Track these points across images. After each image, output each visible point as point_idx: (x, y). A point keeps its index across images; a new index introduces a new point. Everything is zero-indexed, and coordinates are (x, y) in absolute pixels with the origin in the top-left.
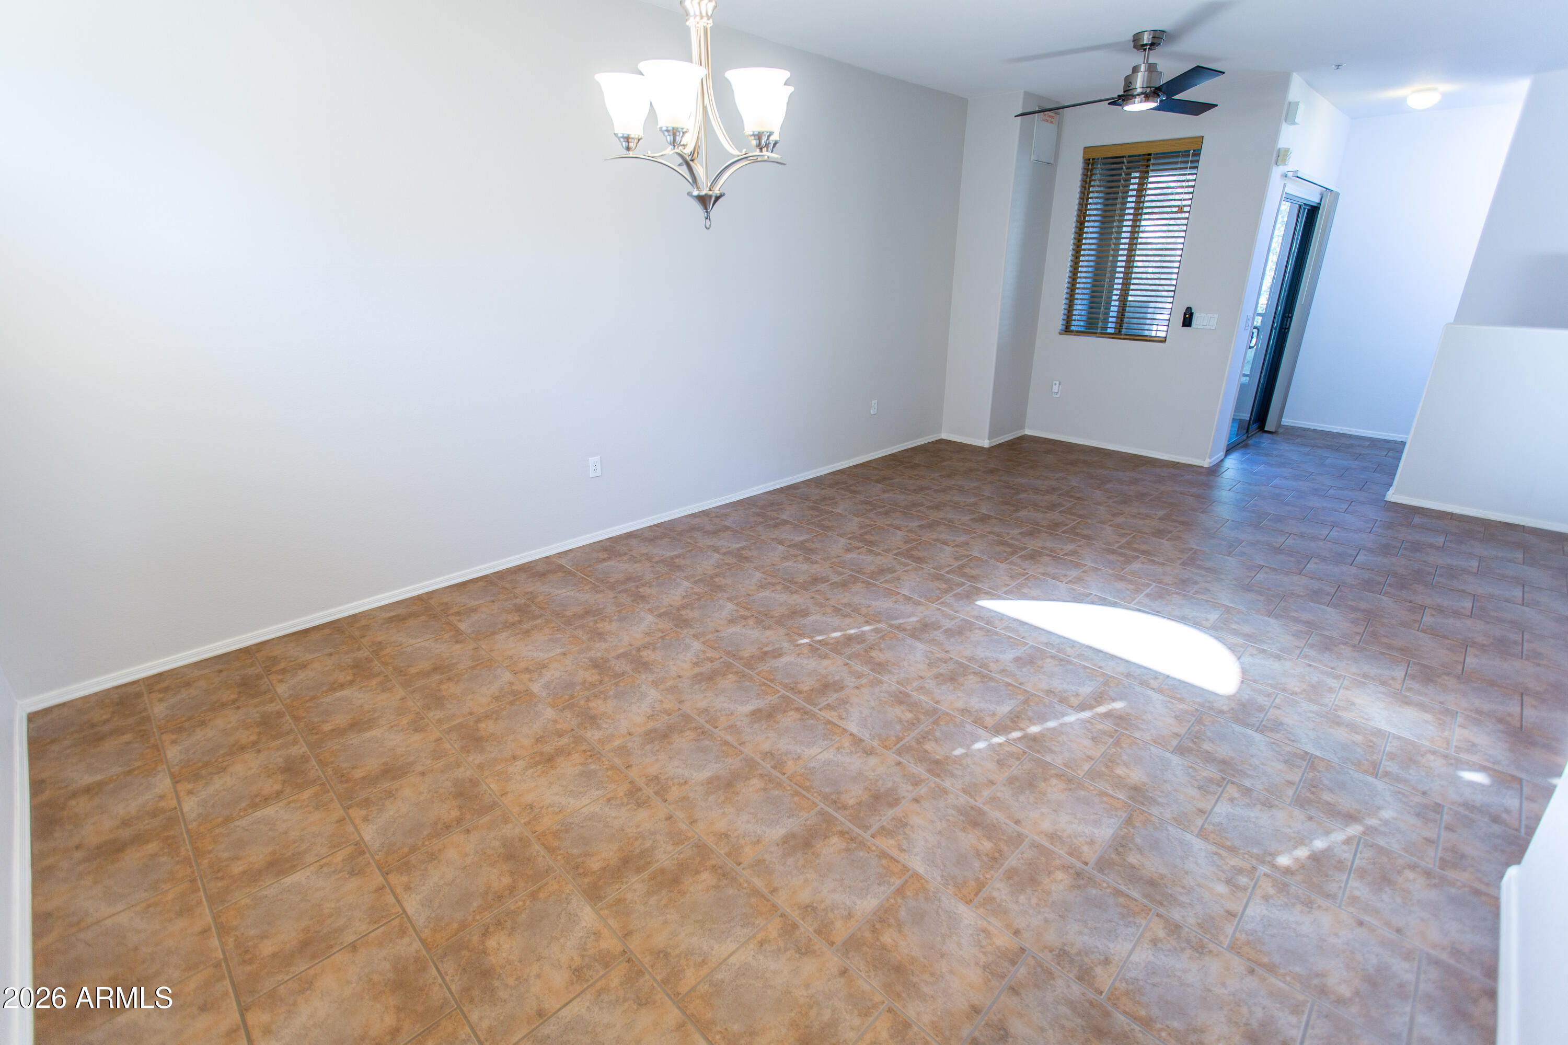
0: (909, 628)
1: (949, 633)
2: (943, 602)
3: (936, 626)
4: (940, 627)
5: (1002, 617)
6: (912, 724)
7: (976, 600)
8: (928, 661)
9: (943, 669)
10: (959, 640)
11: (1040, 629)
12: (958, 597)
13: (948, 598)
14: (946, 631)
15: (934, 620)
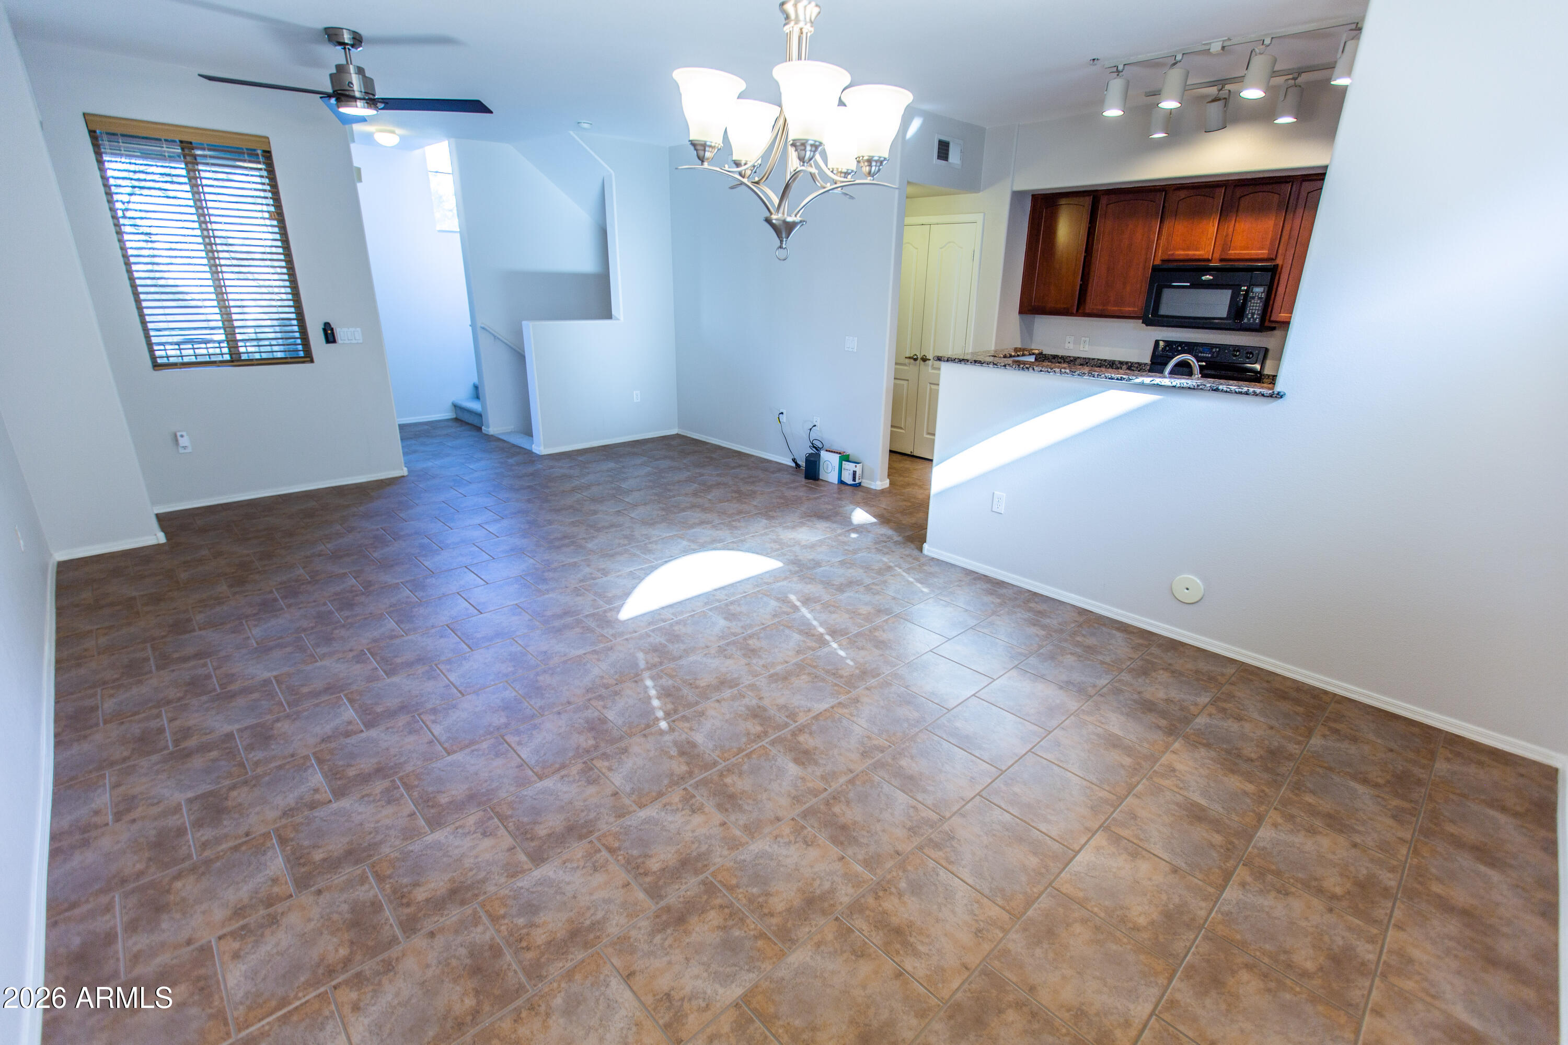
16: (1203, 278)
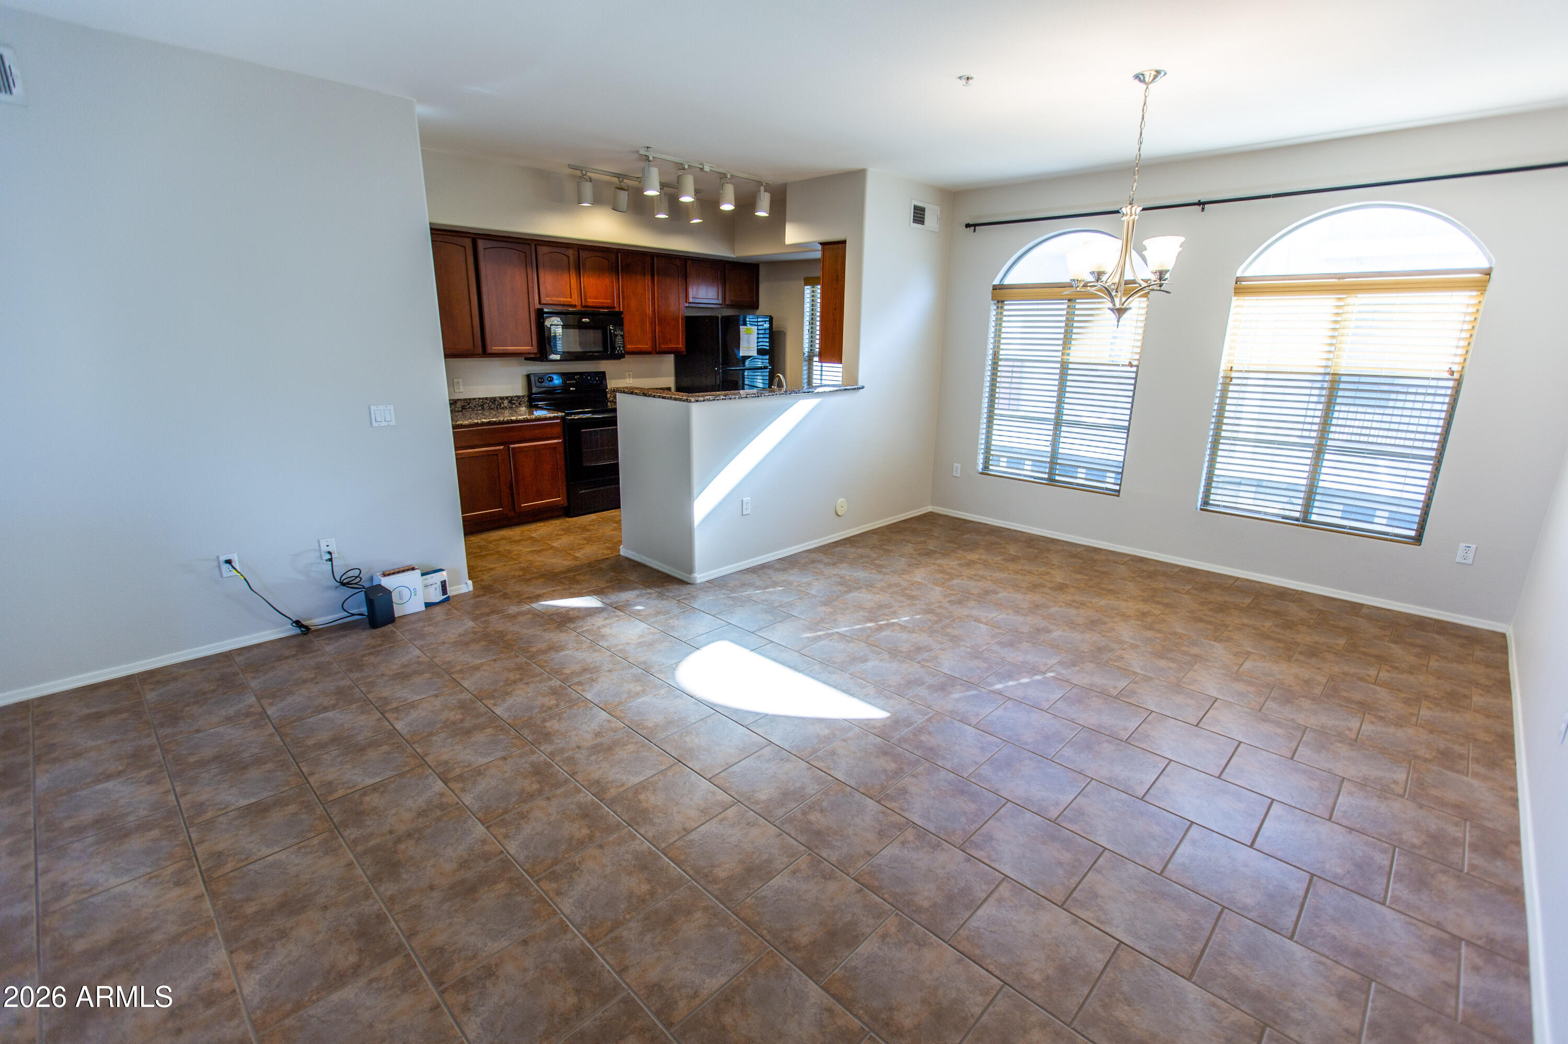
0: (958, 687)
1: (919, 682)
2: (926, 715)
3: (934, 688)
4: (929, 688)
5: (865, 698)
6: (946, 627)
7: (888, 718)
8: (939, 660)
9: (925, 655)
10: (911, 676)
11: (832, 686)
12: (907, 722)
13: (919, 720)
14: (923, 684)
15: (935, 695)
16: (584, 320)
